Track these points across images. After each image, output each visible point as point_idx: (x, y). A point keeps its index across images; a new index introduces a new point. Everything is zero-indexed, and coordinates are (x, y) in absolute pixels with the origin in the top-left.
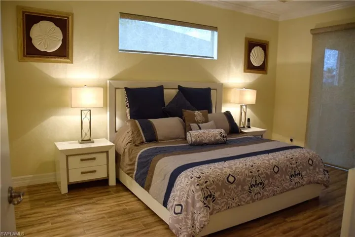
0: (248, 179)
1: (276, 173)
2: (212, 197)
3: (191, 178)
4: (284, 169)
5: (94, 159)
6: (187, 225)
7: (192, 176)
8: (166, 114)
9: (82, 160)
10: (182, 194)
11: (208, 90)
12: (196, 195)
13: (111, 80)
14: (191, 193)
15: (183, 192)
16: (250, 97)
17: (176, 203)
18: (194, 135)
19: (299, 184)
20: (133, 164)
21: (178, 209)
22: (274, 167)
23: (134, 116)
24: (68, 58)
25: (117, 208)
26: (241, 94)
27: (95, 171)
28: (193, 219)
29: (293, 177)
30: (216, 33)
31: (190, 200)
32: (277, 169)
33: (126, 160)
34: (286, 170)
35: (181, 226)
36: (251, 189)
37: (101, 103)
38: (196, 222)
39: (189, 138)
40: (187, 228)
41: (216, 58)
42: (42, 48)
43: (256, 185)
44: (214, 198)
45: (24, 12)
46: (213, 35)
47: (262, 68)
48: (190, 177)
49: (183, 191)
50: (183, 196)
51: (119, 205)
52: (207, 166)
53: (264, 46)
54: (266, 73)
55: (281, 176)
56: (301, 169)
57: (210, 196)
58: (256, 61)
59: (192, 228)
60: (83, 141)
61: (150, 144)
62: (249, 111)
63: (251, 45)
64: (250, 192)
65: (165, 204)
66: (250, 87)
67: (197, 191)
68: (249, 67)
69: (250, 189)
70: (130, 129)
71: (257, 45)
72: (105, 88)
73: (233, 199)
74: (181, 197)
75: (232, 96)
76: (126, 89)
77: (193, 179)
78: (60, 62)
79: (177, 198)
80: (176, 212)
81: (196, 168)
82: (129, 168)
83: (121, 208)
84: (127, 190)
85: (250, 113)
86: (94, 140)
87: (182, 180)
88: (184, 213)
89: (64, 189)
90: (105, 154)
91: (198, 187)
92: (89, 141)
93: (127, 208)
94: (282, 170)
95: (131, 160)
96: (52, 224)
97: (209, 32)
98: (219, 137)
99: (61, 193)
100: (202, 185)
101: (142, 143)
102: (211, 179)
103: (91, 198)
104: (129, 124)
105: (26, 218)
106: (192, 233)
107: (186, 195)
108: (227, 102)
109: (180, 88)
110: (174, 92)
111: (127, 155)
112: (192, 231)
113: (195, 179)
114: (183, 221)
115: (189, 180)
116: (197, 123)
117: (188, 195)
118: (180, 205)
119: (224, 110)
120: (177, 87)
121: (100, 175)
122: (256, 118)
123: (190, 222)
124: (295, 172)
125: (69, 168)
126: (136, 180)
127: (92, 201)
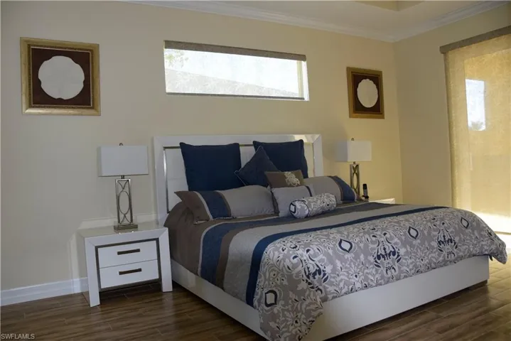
0: (371, 246)
1: (415, 238)
2: (322, 273)
3: (283, 250)
4: (426, 232)
5: (138, 250)
6: (288, 321)
7: (285, 247)
8: (239, 182)
9: (120, 253)
10: (272, 274)
12: (294, 273)
14: (286, 272)
15: (274, 272)
17: (266, 291)
19: (453, 255)
21: (270, 298)
22: (409, 230)
24: (93, 107)
27: (139, 270)
28: (295, 310)
29: (443, 245)
30: (304, 64)
31: (286, 282)
32: (415, 231)
34: (429, 233)
35: (278, 323)
36: (379, 261)
38: (299, 314)
40: (288, 326)
41: (306, 98)
42: (55, 95)
43: (387, 255)
44: (325, 274)
45: (29, 46)
46: (299, 67)
47: (377, 110)
48: (281, 250)
49: (273, 270)
50: (274, 278)
53: (375, 78)
54: (383, 118)
55: (422, 244)
56: (452, 232)
59: (296, 325)
60: (121, 227)
63: (356, 77)
64: (379, 266)
67: (295, 266)
69: (376, 262)
71: (366, 78)
73: (356, 276)
74: (271, 279)
76: (182, 147)
77: (285, 252)
80: (268, 302)
81: (289, 238)
87: (271, 256)
88: (280, 303)
89: (95, 300)
90: (155, 242)
91: (295, 261)
92: (130, 225)
94: (424, 234)
97: (294, 62)
99: (89, 305)
101: (207, 220)
106: (296, 332)
107: (279, 276)
109: (256, 144)
110: (252, 151)
112: (297, 329)
113: (289, 251)
114: (281, 315)
115: (280, 253)
117: (282, 275)
118: (272, 291)
120: (252, 143)
123: (291, 316)
124: (444, 236)
125: (100, 267)
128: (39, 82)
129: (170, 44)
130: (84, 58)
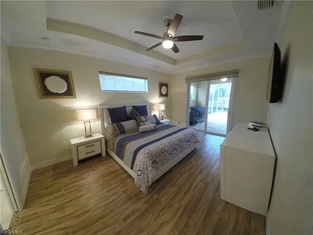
0: (170, 148)
1: (181, 142)
4: (183, 140)
5: (93, 145)
6: (145, 181)
7: (145, 152)
8: (128, 119)
9: (86, 147)
11: (146, 106)
12: (148, 163)
13: (99, 105)
14: (145, 163)
16: (163, 107)
17: (137, 169)
18: (142, 128)
19: (189, 145)
20: (114, 146)
21: (139, 173)
22: (179, 140)
23: (113, 121)
24: (73, 96)
25: (106, 171)
26: (159, 107)
27: (94, 151)
28: (148, 177)
29: (187, 143)
30: (146, 81)
31: (145, 167)
32: (181, 140)
33: (110, 144)
35: (141, 182)
36: (172, 153)
37: (95, 117)
38: (149, 179)
39: (140, 130)
40: (145, 183)
41: (147, 92)
42: (55, 91)
43: (174, 150)
44: (156, 162)
45: (38, 71)
46: (145, 82)
47: (166, 95)
48: (144, 154)
49: (141, 162)
50: (141, 165)
51: (107, 169)
52: (151, 145)
53: (166, 85)
54: (168, 97)
55: (183, 143)
56: (189, 138)
57: (154, 161)
58: (164, 92)
59: (148, 183)
60: (87, 137)
61: (122, 135)
62: (162, 113)
63: (161, 85)
65: (132, 168)
66: (162, 103)
67: (148, 161)
68: (161, 95)
70: (111, 128)
71: (163, 85)
72: (97, 109)
75: (155, 108)
76: (108, 109)
78: (68, 98)
79: (138, 166)
81: (146, 148)
82: (112, 148)
83: (109, 170)
84: (112, 158)
85: (163, 114)
86: (93, 135)
87: (140, 156)
88: (143, 175)
89: (76, 164)
90: (99, 142)
91: (148, 159)
92: (90, 136)
93: (112, 169)
95: (113, 144)
96: (65, 191)
98: (153, 128)
99: (73, 166)
100: (150, 157)
101: (118, 135)
102: (154, 153)
103: (92, 167)
104: (111, 126)
105: (48, 189)
107: (143, 164)
108: (154, 110)
109: (133, 106)
110: (131, 108)
111: (111, 141)
113: (146, 154)
114: (143, 179)
116: (143, 122)
117: (144, 164)
118: (140, 170)
119: (153, 114)
121: (97, 152)
122: (166, 115)
123: (146, 179)
124: (187, 140)
126: (116, 154)
127: (92, 169)
128: (46, 87)
129: (101, 73)
130: (65, 77)
